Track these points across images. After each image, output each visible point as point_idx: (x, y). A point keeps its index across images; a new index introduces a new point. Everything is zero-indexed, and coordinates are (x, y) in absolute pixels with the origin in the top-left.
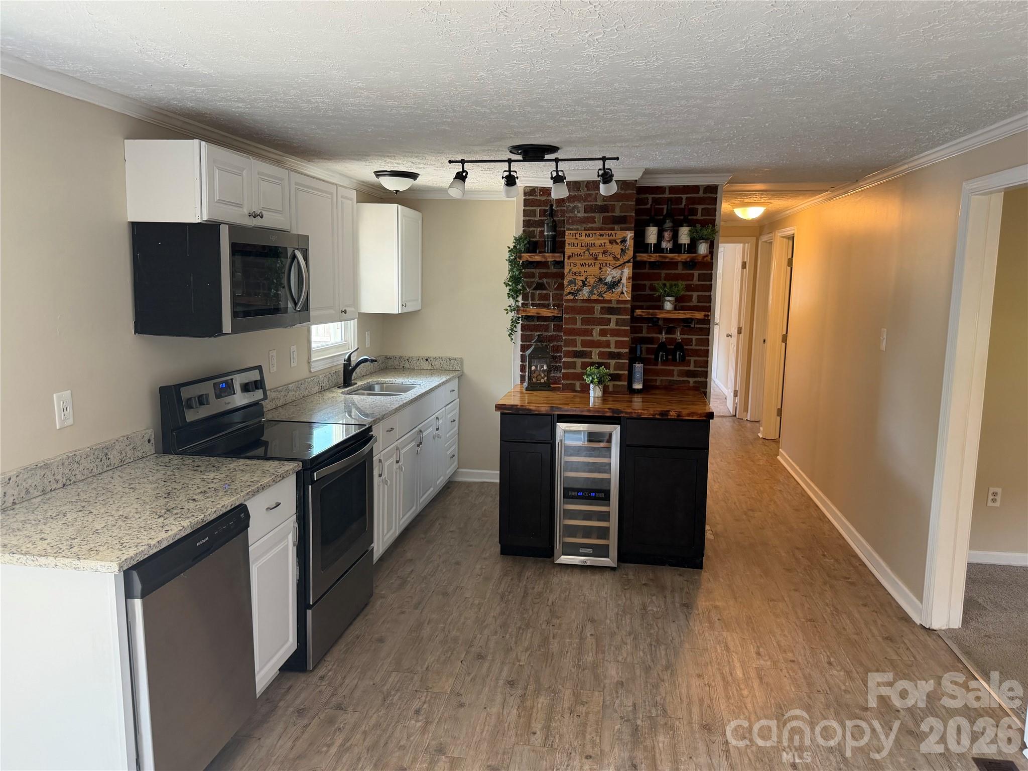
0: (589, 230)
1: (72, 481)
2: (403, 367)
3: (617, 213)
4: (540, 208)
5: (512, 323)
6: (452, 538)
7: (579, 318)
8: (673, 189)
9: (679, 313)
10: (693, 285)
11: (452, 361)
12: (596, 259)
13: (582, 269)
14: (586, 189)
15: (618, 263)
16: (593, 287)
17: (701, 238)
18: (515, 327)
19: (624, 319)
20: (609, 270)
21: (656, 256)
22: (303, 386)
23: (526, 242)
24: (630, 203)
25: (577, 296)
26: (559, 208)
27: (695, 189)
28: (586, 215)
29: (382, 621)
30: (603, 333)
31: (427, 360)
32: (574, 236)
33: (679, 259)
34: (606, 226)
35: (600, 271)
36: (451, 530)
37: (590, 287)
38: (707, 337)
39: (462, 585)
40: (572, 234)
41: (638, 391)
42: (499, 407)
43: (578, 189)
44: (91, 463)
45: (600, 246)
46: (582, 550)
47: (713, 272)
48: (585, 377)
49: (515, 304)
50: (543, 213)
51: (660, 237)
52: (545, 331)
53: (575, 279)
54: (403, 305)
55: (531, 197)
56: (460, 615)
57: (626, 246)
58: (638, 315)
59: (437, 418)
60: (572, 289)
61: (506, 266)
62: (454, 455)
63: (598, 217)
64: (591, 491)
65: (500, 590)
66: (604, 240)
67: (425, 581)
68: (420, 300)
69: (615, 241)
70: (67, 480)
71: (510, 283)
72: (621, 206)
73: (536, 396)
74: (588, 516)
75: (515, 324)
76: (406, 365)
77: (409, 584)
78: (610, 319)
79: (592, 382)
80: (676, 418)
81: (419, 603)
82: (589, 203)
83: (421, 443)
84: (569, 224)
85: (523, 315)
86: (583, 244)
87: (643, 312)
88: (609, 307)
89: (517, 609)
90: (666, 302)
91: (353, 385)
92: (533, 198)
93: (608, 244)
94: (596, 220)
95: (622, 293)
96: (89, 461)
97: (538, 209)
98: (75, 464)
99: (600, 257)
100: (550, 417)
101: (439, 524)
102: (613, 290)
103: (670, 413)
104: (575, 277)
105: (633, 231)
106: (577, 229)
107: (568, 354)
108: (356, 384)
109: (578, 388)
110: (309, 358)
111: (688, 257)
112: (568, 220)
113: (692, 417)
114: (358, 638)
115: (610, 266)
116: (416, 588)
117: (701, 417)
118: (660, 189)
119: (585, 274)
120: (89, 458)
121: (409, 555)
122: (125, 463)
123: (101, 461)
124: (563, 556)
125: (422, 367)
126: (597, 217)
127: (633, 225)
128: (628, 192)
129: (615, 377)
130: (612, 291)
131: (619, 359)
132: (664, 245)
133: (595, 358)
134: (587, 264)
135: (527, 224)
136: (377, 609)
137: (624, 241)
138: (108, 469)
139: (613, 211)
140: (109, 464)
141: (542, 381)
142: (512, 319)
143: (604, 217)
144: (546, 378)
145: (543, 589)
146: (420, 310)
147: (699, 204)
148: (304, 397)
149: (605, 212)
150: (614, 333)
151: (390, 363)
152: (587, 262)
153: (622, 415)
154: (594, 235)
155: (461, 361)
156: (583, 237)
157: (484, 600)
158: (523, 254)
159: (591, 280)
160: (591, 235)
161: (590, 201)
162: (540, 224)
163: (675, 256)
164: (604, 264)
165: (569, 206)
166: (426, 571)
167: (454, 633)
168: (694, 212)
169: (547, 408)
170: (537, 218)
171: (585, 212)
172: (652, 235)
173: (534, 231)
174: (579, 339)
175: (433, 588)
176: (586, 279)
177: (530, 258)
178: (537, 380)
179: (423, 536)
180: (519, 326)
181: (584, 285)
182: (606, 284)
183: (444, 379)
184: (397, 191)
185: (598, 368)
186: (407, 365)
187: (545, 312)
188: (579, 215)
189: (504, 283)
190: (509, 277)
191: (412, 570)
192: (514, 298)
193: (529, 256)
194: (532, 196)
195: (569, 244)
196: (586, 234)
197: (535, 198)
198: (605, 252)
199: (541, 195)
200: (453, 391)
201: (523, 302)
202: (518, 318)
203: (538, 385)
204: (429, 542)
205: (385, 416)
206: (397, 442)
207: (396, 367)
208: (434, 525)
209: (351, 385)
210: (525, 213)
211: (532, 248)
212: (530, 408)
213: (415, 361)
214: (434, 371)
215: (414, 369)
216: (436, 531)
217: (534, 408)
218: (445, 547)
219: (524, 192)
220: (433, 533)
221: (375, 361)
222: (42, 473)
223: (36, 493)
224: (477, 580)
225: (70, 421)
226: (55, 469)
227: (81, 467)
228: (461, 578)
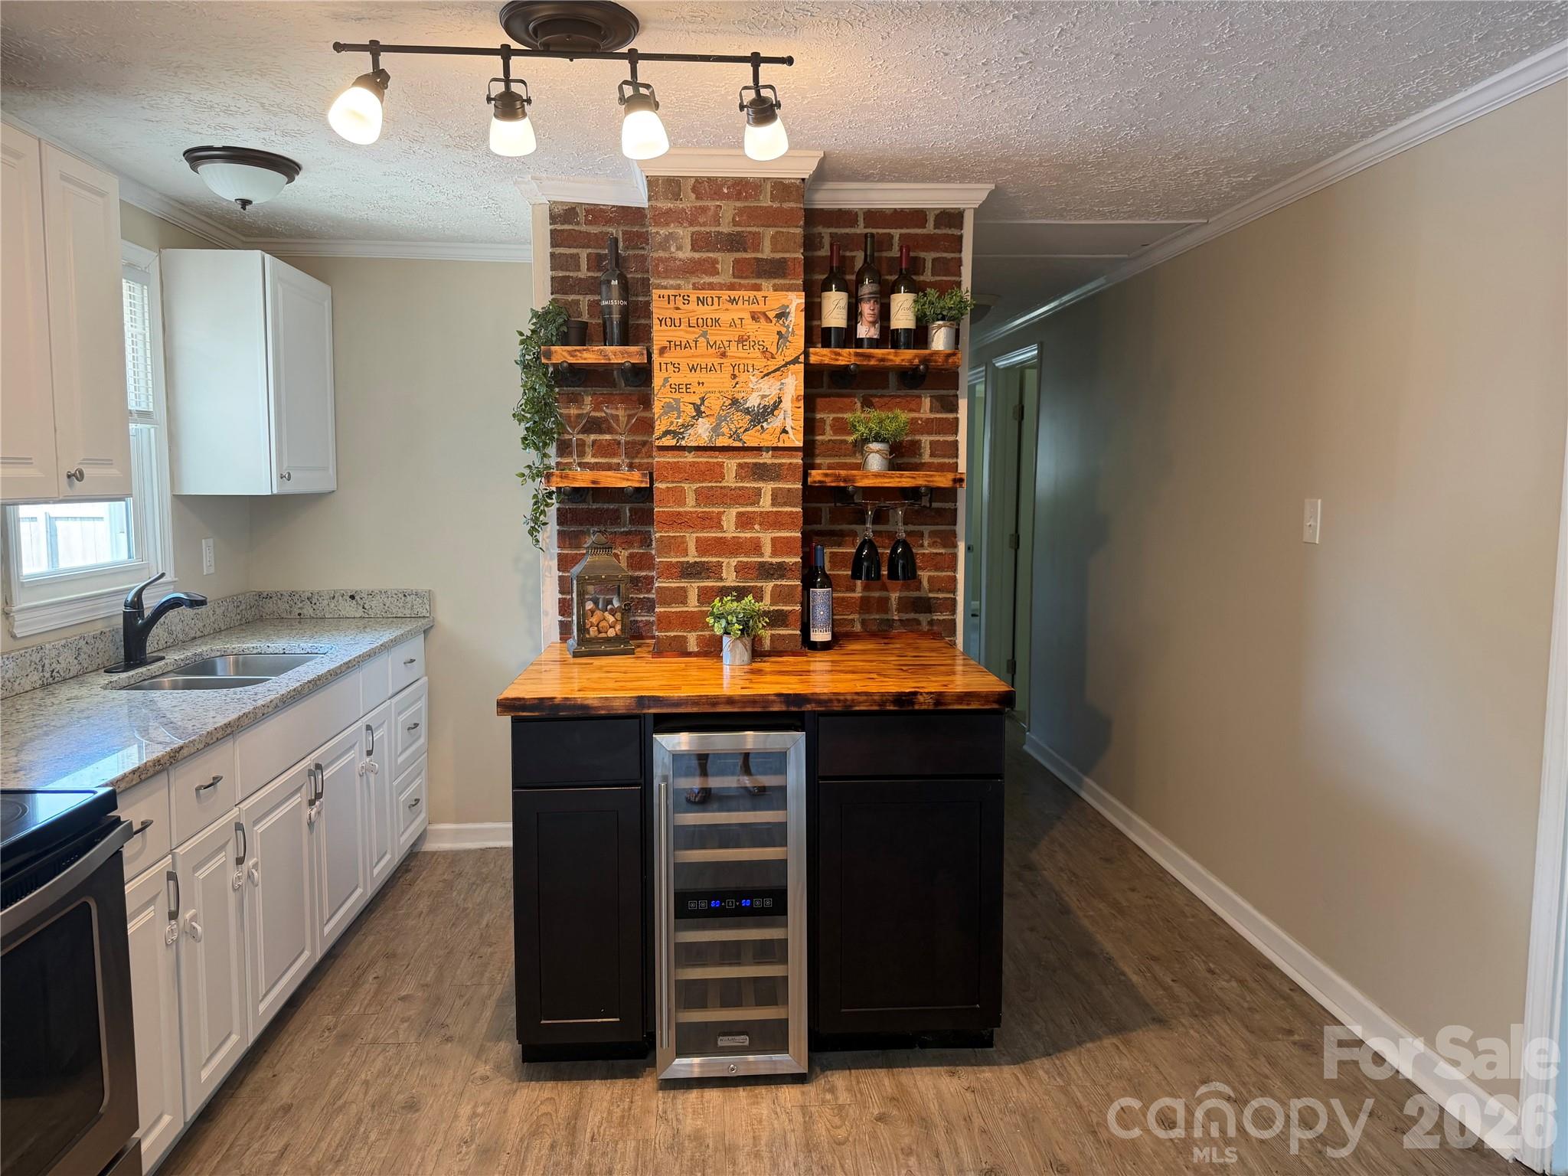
0: (703, 289)
2: (300, 614)
3: (767, 253)
4: (589, 250)
5: (536, 503)
6: (403, 1021)
7: (690, 488)
8: (874, 216)
9: (901, 476)
10: (921, 419)
11: (409, 599)
12: (723, 355)
13: (693, 378)
14: (693, 196)
15: (773, 365)
16: (720, 420)
17: (940, 316)
18: (543, 512)
19: (789, 490)
20: (754, 379)
21: (850, 354)
23: (561, 320)
24: (792, 230)
25: (683, 438)
26: (631, 252)
27: (917, 216)
28: (697, 255)
30: (744, 521)
31: (352, 597)
32: (672, 303)
33: (898, 360)
34: (743, 282)
35: (734, 382)
36: (404, 993)
37: (712, 419)
38: (952, 527)
40: (666, 298)
41: (825, 646)
42: (506, 706)
43: (677, 197)
45: (731, 326)
46: (724, 1042)
47: (958, 393)
48: (710, 620)
49: (542, 462)
50: (596, 262)
51: (853, 314)
52: (612, 524)
53: (677, 401)
54: (282, 477)
55: (566, 227)
57: (788, 327)
58: (815, 482)
59: (369, 728)
60: (672, 423)
61: (516, 376)
62: (417, 801)
63: (725, 261)
64: (739, 894)
66: (741, 312)
68: (332, 471)
69: (764, 314)
71: (528, 416)
72: (773, 237)
73: (600, 668)
74: (731, 953)
75: (542, 508)
76: (304, 611)
78: (760, 489)
79: (727, 633)
80: (931, 708)
82: (703, 229)
83: (319, 796)
84: (659, 275)
85: (560, 485)
86: (693, 322)
87: (826, 475)
88: (755, 464)
90: (871, 455)
91: (150, 663)
92: (570, 227)
93: (748, 320)
94: (719, 266)
95: (785, 431)
97: (583, 254)
99: (733, 350)
100: (638, 720)
101: (375, 978)
102: (765, 424)
103: (920, 697)
104: (677, 396)
105: (804, 293)
106: (678, 287)
107: (669, 571)
108: (163, 658)
109: (693, 646)
110: (8, 602)
111: (916, 356)
112: (657, 265)
113: (968, 704)
115: (756, 372)
117: (987, 702)
118: (844, 217)
119: (700, 390)
121: (284, 1092)
124: (677, 1061)
125: (343, 613)
126: (720, 259)
127: (800, 282)
128: (786, 205)
129: (777, 619)
130: (762, 427)
131: (782, 577)
132: (864, 331)
133: (730, 579)
134: (704, 366)
135: (559, 285)
137: (782, 315)
139: (757, 248)
141: (611, 633)
142: (535, 496)
143: (736, 262)
144: (618, 627)
146: (333, 491)
147: (927, 249)
149: (739, 251)
150: (772, 521)
151: (269, 606)
152: (703, 362)
153: (809, 707)
154: (716, 299)
155: (429, 597)
156: (693, 306)
158: (553, 348)
159: (714, 404)
160: (710, 300)
161: (704, 224)
162: (593, 287)
163: (889, 354)
164: (742, 366)
165: (657, 233)
166: (324, 1145)
168: (916, 265)
169: (628, 701)
170: (584, 273)
171: (693, 249)
172: (834, 310)
173: (577, 302)
174: (691, 538)
176: (703, 400)
177: (572, 356)
178: (600, 632)
179: (329, 1020)
180: (552, 512)
181: (699, 413)
182: (747, 411)
183: (386, 636)
184: (244, 202)
185: (739, 599)
186: (308, 611)
187: (611, 480)
188: (680, 255)
189: (514, 415)
190: (523, 401)
191: (285, 1148)
192: (537, 448)
193: (568, 352)
194: (570, 223)
195: (661, 321)
196: (698, 298)
197: (576, 228)
198: (741, 340)
199: (588, 223)
200: (412, 661)
201: (559, 460)
202: (550, 494)
203: (601, 644)
204: (344, 1039)
205: (185, 752)
206: (236, 809)
207: (284, 615)
208: (363, 983)
209: (143, 663)
210: (556, 262)
211: (573, 335)
212: (586, 702)
213: (326, 602)
214: (367, 621)
215: (323, 618)
216: (366, 1002)
217: (596, 703)
218: (384, 1050)
219: (551, 214)
220: (357, 1009)
221: (202, 603)
224: (460, 1161)
228: (419, 1159)
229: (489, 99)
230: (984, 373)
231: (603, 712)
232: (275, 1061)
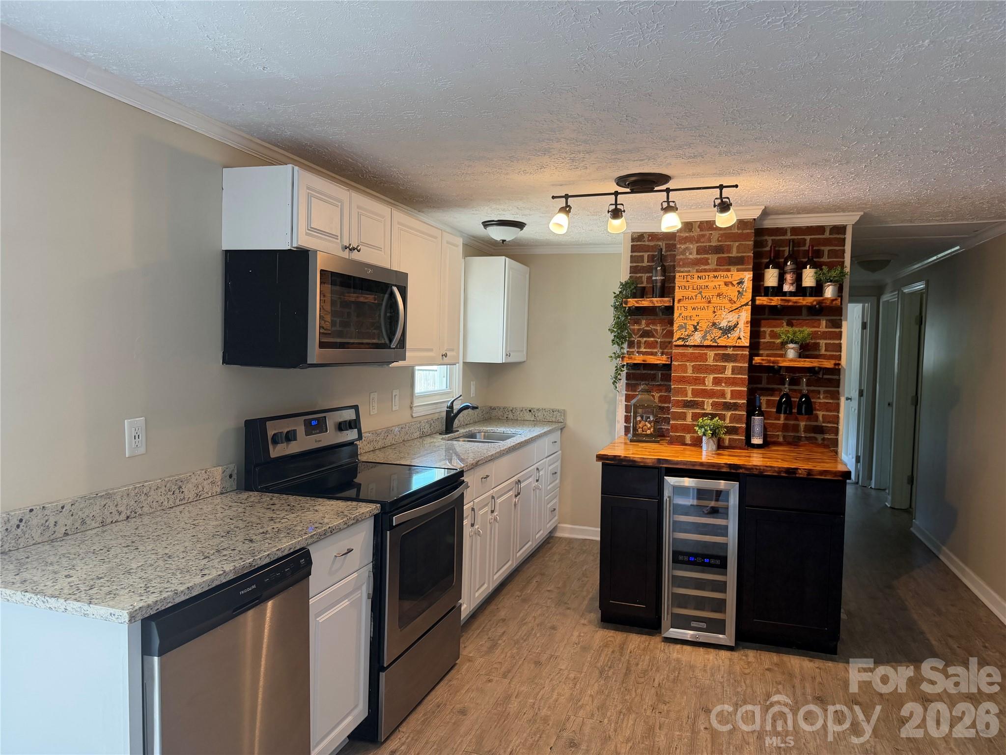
0: (701, 272)
1: (138, 513)
2: (507, 417)
3: (734, 254)
4: (649, 253)
5: (616, 370)
6: (549, 599)
7: (690, 365)
8: (795, 230)
9: (805, 361)
10: (820, 331)
11: (555, 413)
12: (709, 302)
13: (694, 313)
14: (699, 230)
15: (735, 306)
16: (706, 332)
17: (829, 280)
18: (620, 374)
19: (741, 367)
20: (725, 313)
21: (778, 299)
22: (403, 430)
23: (633, 287)
24: (747, 243)
25: (688, 341)
26: (669, 253)
27: (821, 229)
28: (699, 256)
29: (466, 688)
30: (717, 381)
31: (530, 411)
32: (685, 279)
33: (804, 303)
34: (721, 267)
35: (714, 315)
36: (549, 589)
37: (702, 332)
38: (837, 389)
39: (556, 654)
40: (683, 277)
41: (758, 446)
42: (600, 457)
43: (691, 230)
44: (161, 495)
45: (714, 288)
46: (694, 624)
47: (842, 318)
48: (697, 428)
49: (620, 351)
50: (651, 259)
51: (781, 279)
52: (652, 381)
53: (685, 324)
54: (507, 355)
55: (639, 243)
56: (553, 690)
57: (743, 288)
58: (757, 363)
59: (537, 469)
60: (682, 334)
61: (611, 312)
62: (555, 509)
63: (713, 258)
64: (704, 556)
65: (599, 664)
66: (720, 282)
67: (516, 646)
68: (525, 353)
69: (731, 283)
70: (131, 512)
71: (615, 330)
72: (737, 246)
73: (642, 447)
74: (700, 584)
75: (619, 372)
76: (509, 416)
77: (500, 648)
78: (726, 366)
79: (704, 434)
80: (805, 476)
81: (509, 671)
82: (702, 244)
83: (519, 494)
84: (680, 266)
85: (628, 362)
86: (695, 287)
87: (763, 360)
88: (724, 354)
89: (618, 689)
90: (789, 350)
91: (454, 432)
92: (641, 243)
93: (723, 286)
94: (710, 261)
95: (739, 338)
96: (159, 494)
97: (646, 255)
98: (143, 495)
99: (714, 300)
100: (657, 470)
101: (537, 581)
102: (729, 335)
103: (799, 470)
104: (685, 321)
105: (752, 272)
106: (689, 271)
107: (678, 404)
108: (458, 431)
109: (688, 441)
110: (412, 403)
111: (815, 300)
112: (679, 262)
113: (825, 476)
114: (439, 707)
115: (725, 310)
116: (506, 653)
117: (836, 476)
118: (781, 231)
119: (697, 319)
120: (160, 490)
121: (502, 614)
122: (201, 498)
123: (173, 494)
124: (671, 629)
125: (526, 418)
126: (710, 258)
127: (751, 267)
128: (745, 231)
129: (731, 431)
130: (728, 336)
131: (735, 410)
132: (786, 288)
133: (708, 409)
134: (699, 307)
135: (633, 270)
136: (463, 674)
137: (741, 283)
138: (181, 503)
139: (729, 251)
140: (182, 497)
141: (649, 432)
142: (616, 367)
143: (718, 258)
144: (652, 429)
145: (648, 665)
146: (525, 361)
147: (825, 245)
148: (404, 441)
149: (720, 253)
150: (731, 382)
151: (494, 413)
152: (699, 305)
153: (741, 471)
154: (707, 277)
155: (563, 413)
156: (695, 280)
157: (581, 674)
158: (629, 300)
159: (704, 325)
160: (704, 277)
161: (703, 242)
162: (649, 270)
163: (800, 299)
164: (718, 307)
165: (680, 247)
166: (519, 634)
167: (545, 711)
168: (819, 253)
169: (653, 460)
170: (645, 264)
171: (697, 254)
172: (771, 278)
173: (641, 277)
174: (689, 389)
175: (525, 655)
176: (698, 323)
177: (637, 303)
178: (643, 431)
179: (518, 593)
180: (624, 374)
181: (696, 329)
182: (720, 329)
183: (546, 429)
184: (504, 241)
185: (712, 419)
186: (511, 416)
187: (652, 360)
188: (691, 257)
189: (609, 330)
190: (614, 323)
191: (504, 632)
192: (618, 345)
193: (635, 301)
194: (641, 242)
195: (679, 287)
196: (698, 276)
197: (643, 243)
198: (719, 295)
199: (649, 241)
200: (555, 442)
201: (628, 350)
202: (623, 366)
203: (644, 437)
204: (525, 601)
205: (480, 463)
206: (492, 490)
207: (500, 418)
208: (531, 583)
209: (452, 432)
210: (633, 259)
211: (638, 293)
212: (635, 459)
213: (519, 412)
214: (536, 422)
215: (517, 420)
216: (533, 590)
217: (639, 460)
218: (541, 607)
219: (632, 238)
220: (529, 591)
221: (477, 408)
222: (103, 503)
223: (94, 525)
224: (574, 649)
225: (142, 450)
226: (119, 499)
227: (149, 499)
228: (557, 646)
229: (609, 212)
230: (897, 296)
231: (642, 464)
232: (498, 604)
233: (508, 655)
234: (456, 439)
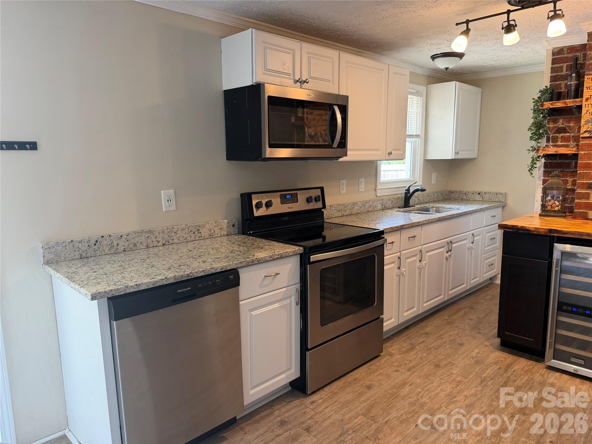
1: (170, 243)
2: (462, 198)
4: (567, 64)
5: (532, 160)
6: (468, 324)
11: (498, 195)
18: (536, 163)
22: (367, 204)
23: (551, 92)
29: (379, 372)
31: (479, 194)
36: (471, 318)
39: (454, 362)
40: (590, 79)
42: (501, 226)
44: (185, 234)
46: (573, 359)
49: (537, 145)
50: (570, 67)
53: (591, 119)
54: (456, 153)
55: (559, 56)
56: (439, 386)
59: (473, 235)
60: (588, 127)
61: (531, 114)
62: (492, 264)
64: (586, 309)
65: (484, 375)
67: (428, 352)
68: (476, 151)
70: (166, 242)
71: (533, 128)
73: (545, 220)
76: (463, 197)
77: (415, 351)
81: (414, 367)
83: (450, 251)
84: (589, 70)
85: (544, 153)
89: (490, 395)
91: (411, 207)
96: (185, 233)
97: (565, 65)
98: (173, 233)
100: (550, 238)
101: (464, 312)
107: (582, 186)
108: (414, 206)
110: (376, 187)
112: (589, 66)
114: (355, 380)
120: (184, 231)
121: (428, 330)
122: (213, 237)
123: (194, 233)
124: (553, 360)
125: (476, 199)
135: (553, 79)
136: (382, 363)
138: (199, 239)
140: (200, 236)
141: (557, 209)
142: (532, 158)
144: (560, 207)
145: (524, 384)
146: (476, 158)
148: (368, 211)
151: (453, 195)
155: (505, 195)
157: (466, 379)
158: (545, 103)
162: (566, 77)
165: (590, 54)
166: (433, 344)
167: (424, 400)
170: (564, 72)
173: (559, 84)
175: (430, 359)
177: (552, 105)
179: (446, 318)
180: (541, 163)
184: (447, 68)
186: (464, 197)
187: (564, 151)
189: (527, 129)
191: (423, 341)
192: (536, 140)
193: (550, 103)
194: (561, 55)
195: (587, 88)
197: (563, 56)
199: (568, 53)
200: (495, 216)
201: (547, 144)
202: (539, 157)
203: (552, 212)
204: (449, 323)
205: (405, 227)
206: (421, 246)
207: (457, 198)
208: (460, 312)
209: (409, 207)
210: (553, 70)
211: (555, 97)
212: (529, 229)
213: (470, 195)
214: (483, 201)
215: (469, 200)
216: (459, 317)
217: (533, 229)
218: (459, 329)
219: (552, 53)
220: (455, 317)
221: (424, 190)
222: (147, 236)
223: (141, 247)
224: (469, 361)
225: (174, 208)
226: (157, 234)
227: (178, 235)
228: (457, 356)
231: (535, 233)
232: (428, 322)
233: (419, 356)
234: (410, 211)
